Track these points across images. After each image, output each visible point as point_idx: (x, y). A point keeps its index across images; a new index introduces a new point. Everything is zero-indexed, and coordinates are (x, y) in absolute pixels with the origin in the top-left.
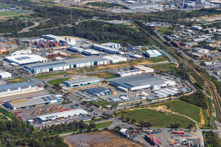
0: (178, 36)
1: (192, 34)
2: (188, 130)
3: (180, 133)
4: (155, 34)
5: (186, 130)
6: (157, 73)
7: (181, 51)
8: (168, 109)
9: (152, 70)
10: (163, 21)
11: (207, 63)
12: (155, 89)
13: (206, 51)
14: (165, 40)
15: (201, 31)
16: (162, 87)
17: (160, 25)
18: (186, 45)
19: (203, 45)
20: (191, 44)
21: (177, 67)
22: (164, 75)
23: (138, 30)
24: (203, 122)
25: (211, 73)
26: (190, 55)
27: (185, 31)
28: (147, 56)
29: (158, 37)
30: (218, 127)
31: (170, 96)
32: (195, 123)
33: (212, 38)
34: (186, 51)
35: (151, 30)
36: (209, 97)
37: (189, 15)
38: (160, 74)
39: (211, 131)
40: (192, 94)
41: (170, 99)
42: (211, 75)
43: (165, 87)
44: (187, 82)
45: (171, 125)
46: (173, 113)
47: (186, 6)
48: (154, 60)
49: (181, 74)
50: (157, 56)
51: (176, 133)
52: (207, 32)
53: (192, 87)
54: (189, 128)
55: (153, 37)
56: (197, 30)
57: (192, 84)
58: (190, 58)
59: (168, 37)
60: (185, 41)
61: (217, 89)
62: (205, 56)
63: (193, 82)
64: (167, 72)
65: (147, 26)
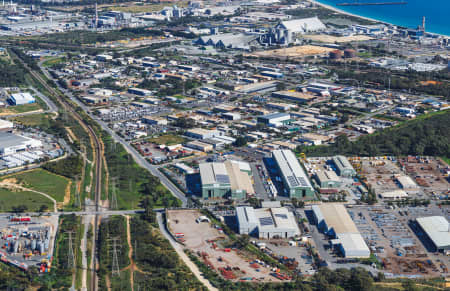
0: (71, 71)
1: (95, 67)
2: (37, 214)
3: (22, 220)
4: (38, 69)
5: (34, 214)
6: (19, 129)
7: (70, 95)
8: (18, 183)
9: (10, 125)
10: (55, 49)
11: (104, 111)
12: (6, 154)
13: (109, 93)
14: (50, 78)
15: (111, 61)
16: (18, 151)
17: (49, 55)
18: (79, 84)
19: (107, 83)
20: (88, 83)
21: (54, 118)
22: (29, 131)
23: (12, 63)
24: (66, 201)
25: (104, 126)
26: (81, 100)
27: (85, 63)
28: (11, 102)
29: (41, 73)
30: (87, 208)
31: (27, 163)
32: (53, 203)
33: (123, 73)
34: (76, 94)
35: (32, 63)
36: (89, 162)
37: (102, 39)
38: (23, 130)
39: (74, 215)
40: (63, 160)
41: (26, 169)
42: (103, 128)
43: (23, 150)
44: (61, 141)
45: (13, 208)
46: (24, 189)
47: (100, 25)
48: (21, 108)
49: (55, 129)
50: (27, 102)
51: (18, 220)
52: (118, 64)
53: (68, 148)
54: (41, 211)
55: (33, 73)
56: (104, 60)
57: (69, 143)
58: (79, 104)
59: (57, 72)
60: (81, 78)
61: (106, 150)
62: (104, 100)
63: (71, 141)
64: (34, 127)
65: (28, 57)
